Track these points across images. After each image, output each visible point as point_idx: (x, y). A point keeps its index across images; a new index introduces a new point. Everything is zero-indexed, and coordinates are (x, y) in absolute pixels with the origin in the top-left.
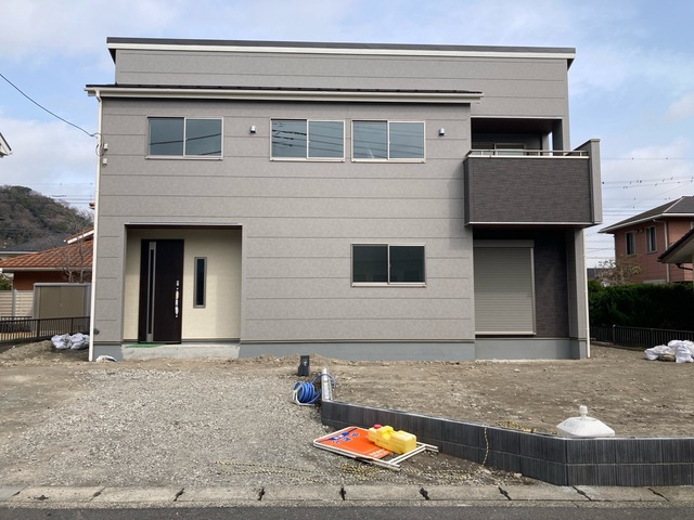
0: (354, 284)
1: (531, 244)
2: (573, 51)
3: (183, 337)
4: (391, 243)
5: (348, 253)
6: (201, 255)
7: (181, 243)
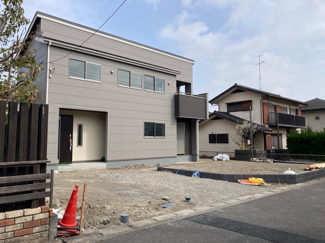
0: (145, 137)
1: (184, 124)
2: (194, 61)
3: (73, 160)
4: (156, 122)
5: (143, 125)
6: (80, 123)
7: (72, 117)
